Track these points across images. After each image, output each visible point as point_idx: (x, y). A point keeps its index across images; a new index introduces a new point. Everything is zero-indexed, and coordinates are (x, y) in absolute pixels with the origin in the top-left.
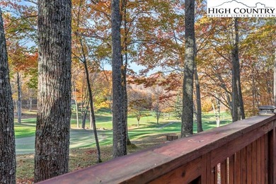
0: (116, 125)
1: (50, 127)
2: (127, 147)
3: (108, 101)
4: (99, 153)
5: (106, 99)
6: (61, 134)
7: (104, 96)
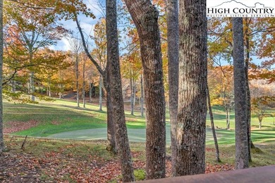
0: (239, 124)
1: (190, 120)
2: (251, 150)
3: (220, 98)
4: (218, 152)
5: (219, 96)
6: (199, 128)
7: (217, 93)
